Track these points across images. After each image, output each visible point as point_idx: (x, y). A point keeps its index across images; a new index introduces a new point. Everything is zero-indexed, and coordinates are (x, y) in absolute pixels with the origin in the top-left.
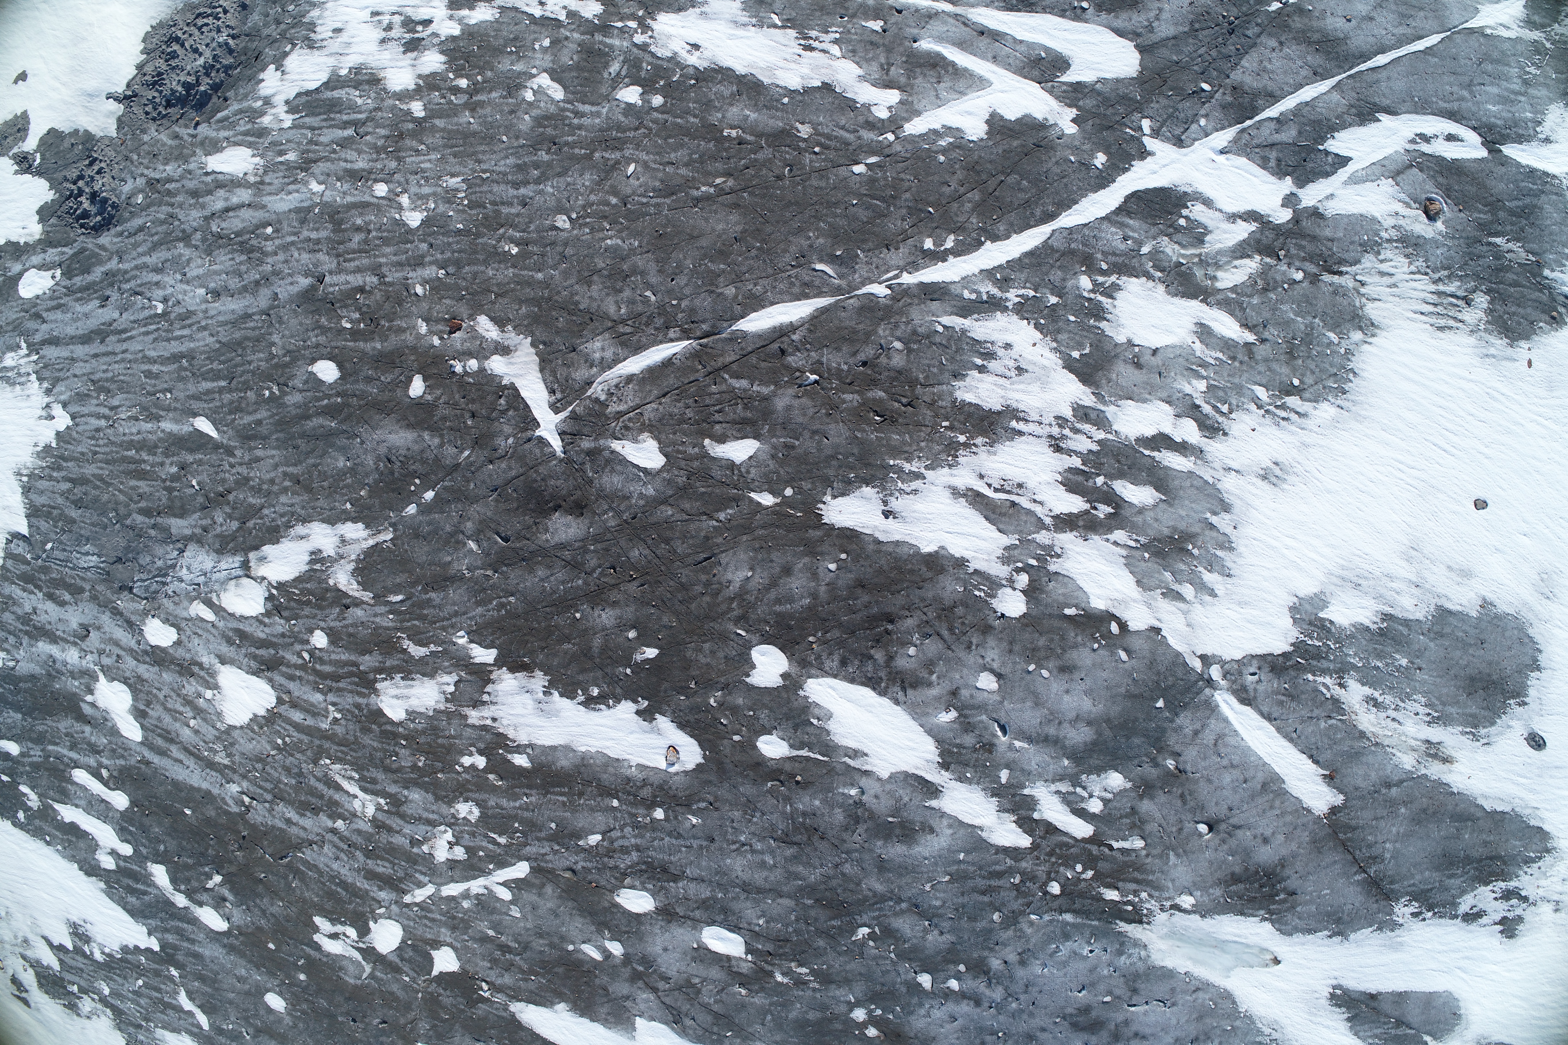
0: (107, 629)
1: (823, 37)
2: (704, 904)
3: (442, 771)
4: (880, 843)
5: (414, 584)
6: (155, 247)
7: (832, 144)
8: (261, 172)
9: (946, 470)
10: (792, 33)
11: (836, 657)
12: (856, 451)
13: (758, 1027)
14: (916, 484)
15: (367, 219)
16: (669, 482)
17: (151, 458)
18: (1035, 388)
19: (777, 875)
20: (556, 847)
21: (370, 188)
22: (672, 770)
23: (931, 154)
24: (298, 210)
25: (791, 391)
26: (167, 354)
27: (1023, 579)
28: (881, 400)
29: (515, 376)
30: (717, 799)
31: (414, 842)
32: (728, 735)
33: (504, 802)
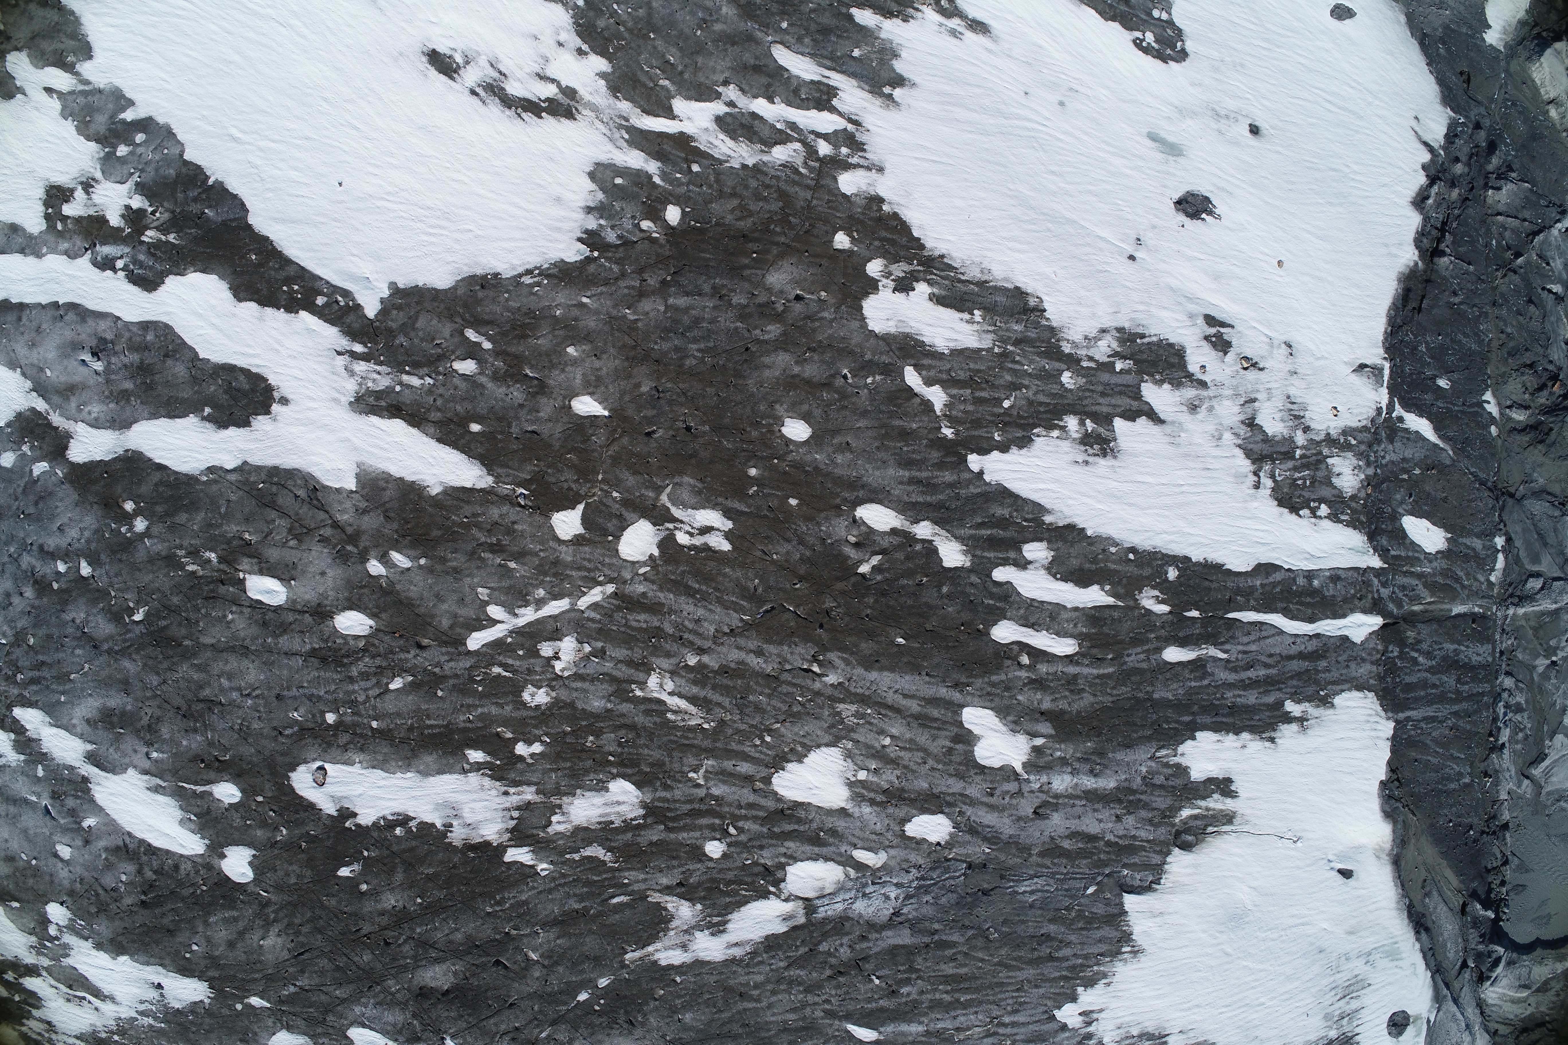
0: (1007, 821)
2: (284, 628)
3: (565, 734)
4: (129, 707)
5: (600, 914)
9: (123, 1017)
11: (183, 872)
12: (191, 1036)
13: (233, 498)
14: (142, 1008)
16: (341, 1017)
17: (937, 996)
19: (217, 667)
20: (437, 670)
22: (319, 764)
27: (52, 932)
30: (275, 739)
31: (600, 653)
32: (268, 800)
33: (494, 710)
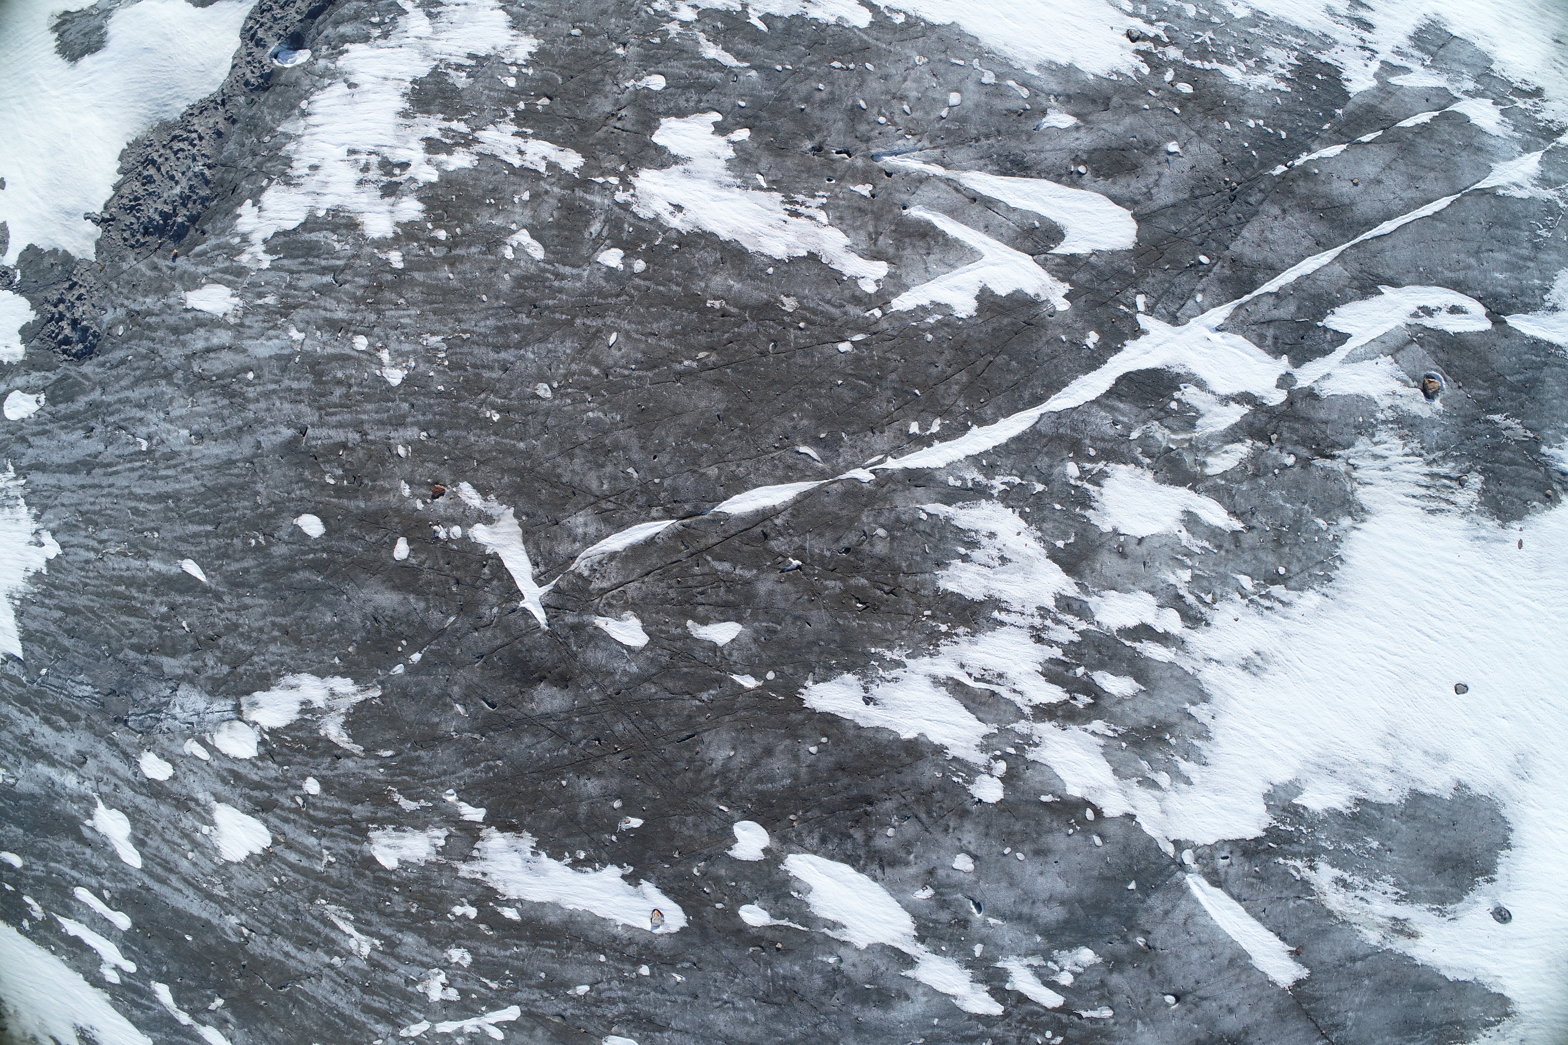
0: (103, 758)
1: (810, 201)
3: (435, 918)
4: (857, 1007)
5: (403, 741)
6: (137, 382)
7: (818, 319)
8: (240, 313)
9: (927, 659)
10: (778, 196)
11: (816, 835)
12: (837, 638)
14: (897, 672)
15: (348, 372)
16: (652, 660)
17: (141, 596)
18: (1018, 578)
19: (758, 1031)
20: (546, 995)
21: (350, 340)
22: (657, 931)
23: (918, 332)
24: (278, 357)
25: (773, 576)
26: (153, 493)
27: (1001, 767)
28: (863, 588)
29: (498, 546)
30: (700, 960)
31: (408, 982)
32: (711, 902)
33: (495, 951)
